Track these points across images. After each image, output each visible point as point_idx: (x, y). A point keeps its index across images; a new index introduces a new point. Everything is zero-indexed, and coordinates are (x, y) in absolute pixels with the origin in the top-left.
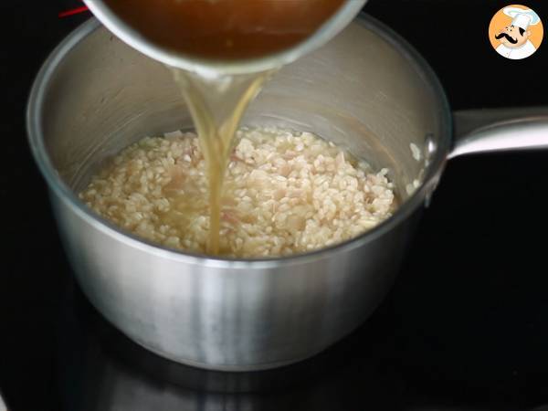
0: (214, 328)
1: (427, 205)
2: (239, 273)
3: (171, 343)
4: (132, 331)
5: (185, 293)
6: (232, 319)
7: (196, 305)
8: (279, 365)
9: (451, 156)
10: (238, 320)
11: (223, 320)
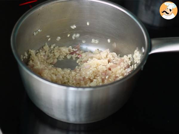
0: (72, 110)
1: (142, 69)
2: (81, 92)
3: (58, 114)
4: (45, 110)
5: (63, 98)
6: (78, 107)
7: (66, 102)
8: (93, 122)
9: (150, 53)
10: (80, 107)
11: (75, 107)
